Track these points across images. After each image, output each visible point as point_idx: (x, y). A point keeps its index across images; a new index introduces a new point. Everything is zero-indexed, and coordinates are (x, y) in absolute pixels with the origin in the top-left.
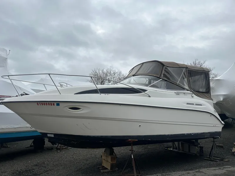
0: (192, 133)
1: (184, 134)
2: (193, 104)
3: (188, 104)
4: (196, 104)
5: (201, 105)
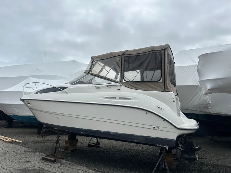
0: (112, 132)
1: (100, 131)
2: (115, 98)
3: (106, 98)
4: (120, 98)
5: (130, 99)
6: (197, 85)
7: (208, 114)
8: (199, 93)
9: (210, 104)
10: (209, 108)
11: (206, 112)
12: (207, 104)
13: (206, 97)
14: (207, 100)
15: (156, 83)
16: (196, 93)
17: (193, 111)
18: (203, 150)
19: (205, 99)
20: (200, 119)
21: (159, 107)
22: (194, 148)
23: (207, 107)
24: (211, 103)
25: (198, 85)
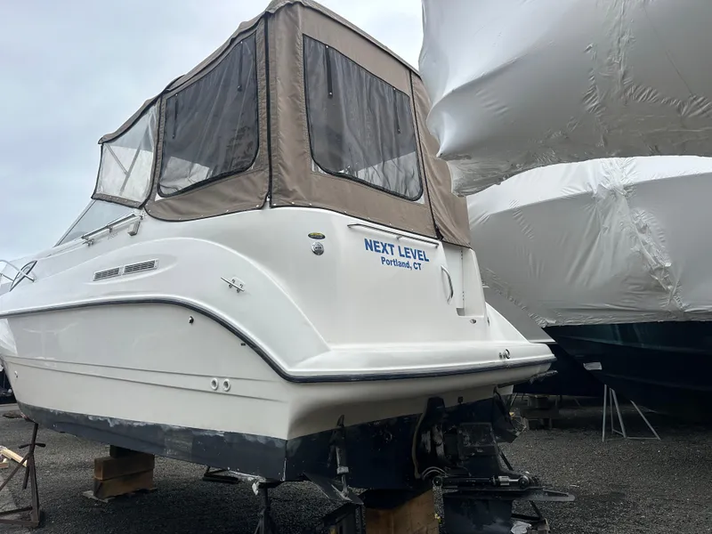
0: (111, 419)
2: (116, 272)
3: (99, 276)
5: (150, 266)
6: (584, 191)
7: (672, 318)
8: (606, 225)
9: (666, 269)
10: (667, 292)
11: (660, 312)
12: (652, 272)
13: (637, 237)
14: (649, 256)
15: (242, 177)
16: (596, 231)
17: (606, 314)
18: (551, 494)
19: (637, 248)
20: (643, 346)
21: (231, 286)
22: (499, 483)
23: (659, 289)
24: (668, 265)
25: (592, 193)
